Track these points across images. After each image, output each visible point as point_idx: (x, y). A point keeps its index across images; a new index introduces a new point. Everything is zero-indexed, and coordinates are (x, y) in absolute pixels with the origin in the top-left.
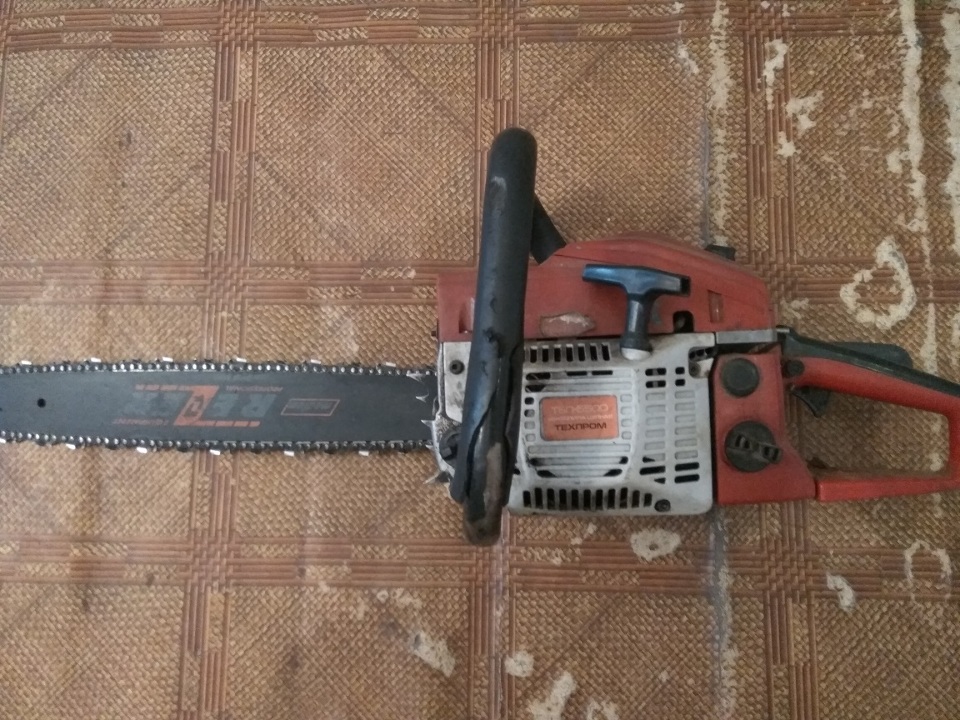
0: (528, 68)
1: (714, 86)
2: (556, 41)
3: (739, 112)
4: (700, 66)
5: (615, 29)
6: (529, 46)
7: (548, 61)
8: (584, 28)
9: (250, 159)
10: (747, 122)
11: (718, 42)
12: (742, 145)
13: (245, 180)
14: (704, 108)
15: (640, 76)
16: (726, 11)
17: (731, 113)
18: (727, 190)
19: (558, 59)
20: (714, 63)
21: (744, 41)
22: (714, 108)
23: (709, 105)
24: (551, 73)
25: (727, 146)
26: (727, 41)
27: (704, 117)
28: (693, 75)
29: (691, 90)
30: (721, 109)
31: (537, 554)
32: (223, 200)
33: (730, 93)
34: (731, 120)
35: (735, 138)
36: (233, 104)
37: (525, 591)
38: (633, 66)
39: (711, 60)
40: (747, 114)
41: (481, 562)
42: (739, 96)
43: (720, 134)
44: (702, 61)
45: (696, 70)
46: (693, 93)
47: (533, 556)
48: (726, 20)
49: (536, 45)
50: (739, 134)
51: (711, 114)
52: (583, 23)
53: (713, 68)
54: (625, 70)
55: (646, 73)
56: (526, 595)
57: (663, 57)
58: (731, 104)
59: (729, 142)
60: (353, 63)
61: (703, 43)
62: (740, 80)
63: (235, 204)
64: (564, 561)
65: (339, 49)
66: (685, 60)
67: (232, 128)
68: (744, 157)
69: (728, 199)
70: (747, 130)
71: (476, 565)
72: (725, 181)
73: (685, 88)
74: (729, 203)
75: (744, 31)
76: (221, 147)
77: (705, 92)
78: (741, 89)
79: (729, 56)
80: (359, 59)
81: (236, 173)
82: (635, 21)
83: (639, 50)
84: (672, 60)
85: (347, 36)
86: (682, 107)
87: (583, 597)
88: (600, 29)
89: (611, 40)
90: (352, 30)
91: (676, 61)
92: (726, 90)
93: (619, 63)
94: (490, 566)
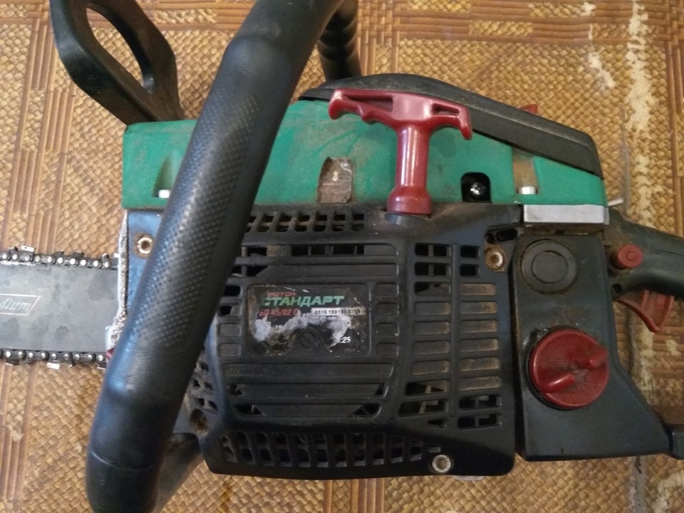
1: (634, 104)
2: (443, 39)
3: (663, 136)
4: (615, 79)
5: (514, 29)
6: (410, 43)
7: (433, 61)
8: (477, 25)
9: (61, 161)
10: (673, 149)
11: (637, 52)
12: (668, 177)
13: (52, 187)
14: (622, 128)
15: (543, 85)
16: (645, 17)
17: (654, 137)
19: (445, 59)
20: (633, 76)
21: (666, 52)
22: (634, 130)
23: (629, 126)
25: (649, 176)
26: (646, 51)
27: (623, 139)
28: (607, 88)
29: (605, 106)
30: (642, 132)
32: (23, 210)
33: (651, 113)
34: (654, 145)
36: (47, 92)
38: (535, 73)
39: (628, 73)
40: (672, 140)
42: (662, 118)
43: (643, 162)
44: (618, 73)
45: (611, 83)
46: (606, 110)
48: (645, 27)
49: (419, 42)
50: (664, 162)
51: (631, 137)
52: (475, 18)
53: (632, 82)
55: (551, 82)
57: (571, 65)
58: (653, 126)
59: (653, 172)
60: (196, 51)
61: (618, 52)
62: (663, 98)
63: (37, 215)
65: (180, 34)
66: (597, 71)
67: (42, 122)
68: (670, 191)
70: (673, 158)
73: (597, 103)
75: (666, 41)
76: (27, 146)
77: (622, 111)
78: (664, 109)
79: (650, 69)
80: (204, 47)
81: (42, 177)
82: (537, 21)
83: (541, 54)
84: (581, 69)
85: (190, 19)
88: (495, 27)
89: (508, 41)
90: (197, 13)
91: (586, 71)
92: (647, 109)
93: (519, 69)
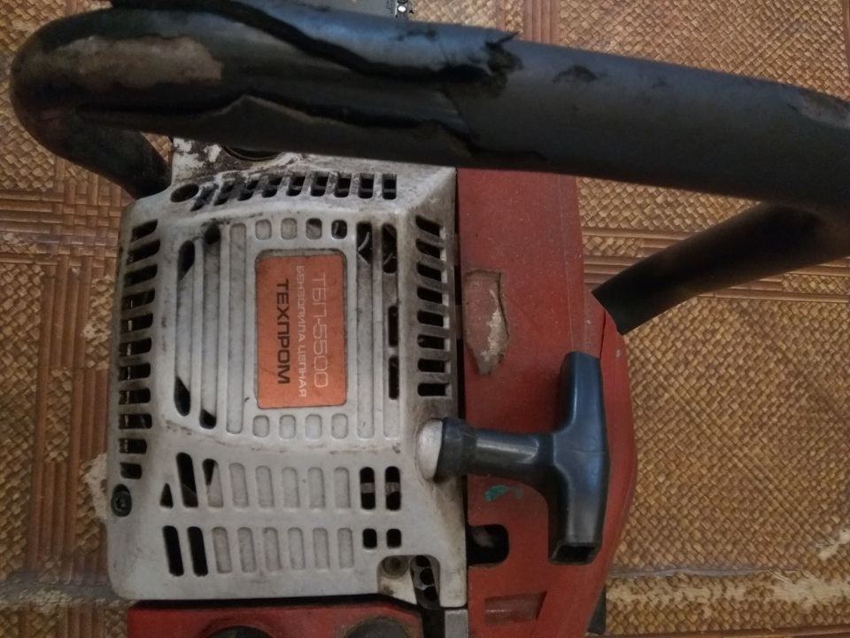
0: (825, 314)
1: (803, 582)
3: (767, 618)
4: (829, 560)
10: (753, 631)
12: (721, 625)
14: (775, 567)
15: (815, 474)
17: (766, 608)
18: (660, 603)
20: (834, 581)
22: (774, 582)
23: (777, 575)
24: (818, 346)
25: (721, 601)
27: (762, 567)
28: (818, 550)
29: (796, 548)
30: (772, 591)
31: (103, 300)
33: (794, 604)
34: (756, 607)
35: (731, 614)
37: (42, 279)
38: (828, 464)
39: (838, 576)
40: (764, 630)
41: (93, 213)
42: (789, 618)
43: (737, 593)
44: (836, 564)
45: (824, 555)
46: (792, 551)
47: (100, 294)
50: (737, 619)
51: (766, 578)
53: (828, 581)
54: (822, 454)
55: (819, 483)
56: (37, 280)
57: (840, 508)
58: (779, 606)
59: (726, 605)
62: (810, 619)
64: (89, 342)
66: (837, 539)
68: (705, 628)
69: (647, 604)
70: (742, 631)
71: (90, 206)
72: (672, 600)
73: (799, 539)
74: (641, 607)
77: (795, 568)
78: (798, 621)
79: (843, 603)
84: (836, 520)
86: (773, 535)
87: (30, 372)
91: (834, 526)
92: (797, 598)
93: (832, 445)
94: (88, 227)
